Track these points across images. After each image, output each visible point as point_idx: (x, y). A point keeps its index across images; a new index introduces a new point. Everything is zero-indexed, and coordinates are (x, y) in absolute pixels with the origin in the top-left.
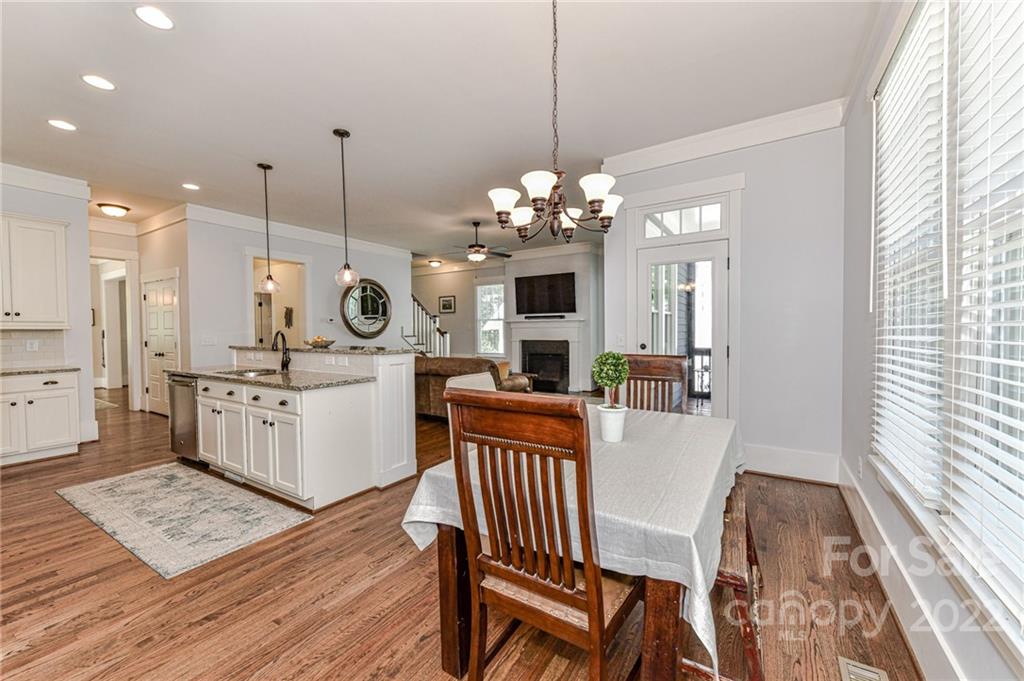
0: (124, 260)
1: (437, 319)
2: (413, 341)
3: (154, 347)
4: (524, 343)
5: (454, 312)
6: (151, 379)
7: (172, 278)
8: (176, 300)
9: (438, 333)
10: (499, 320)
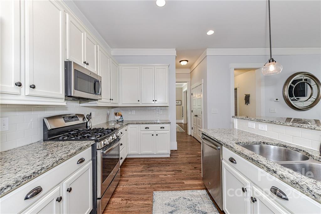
0: (186, 82)
3: (195, 113)
6: (194, 125)
7: (201, 84)
8: (202, 96)
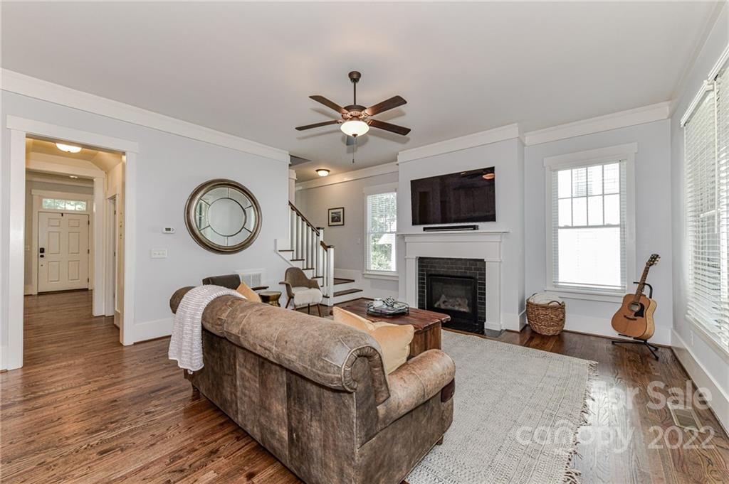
1: (321, 231)
2: (289, 256)
4: (422, 261)
5: (343, 225)
9: (321, 248)
10: (391, 232)
